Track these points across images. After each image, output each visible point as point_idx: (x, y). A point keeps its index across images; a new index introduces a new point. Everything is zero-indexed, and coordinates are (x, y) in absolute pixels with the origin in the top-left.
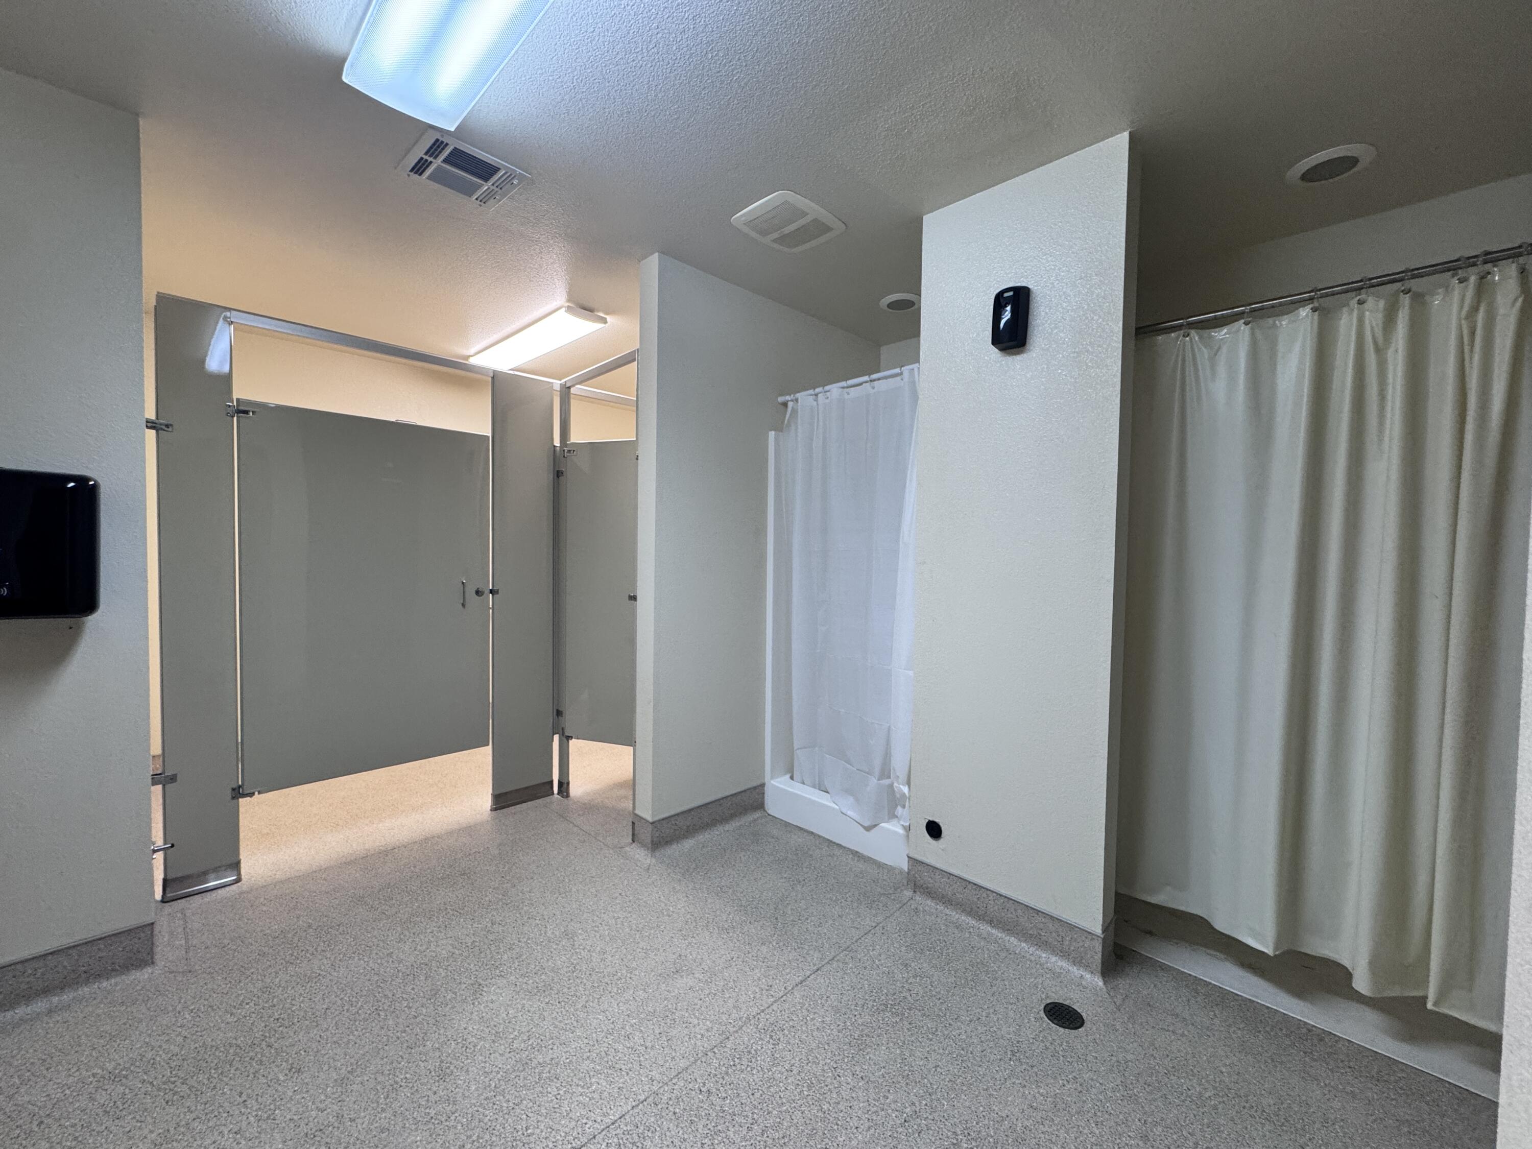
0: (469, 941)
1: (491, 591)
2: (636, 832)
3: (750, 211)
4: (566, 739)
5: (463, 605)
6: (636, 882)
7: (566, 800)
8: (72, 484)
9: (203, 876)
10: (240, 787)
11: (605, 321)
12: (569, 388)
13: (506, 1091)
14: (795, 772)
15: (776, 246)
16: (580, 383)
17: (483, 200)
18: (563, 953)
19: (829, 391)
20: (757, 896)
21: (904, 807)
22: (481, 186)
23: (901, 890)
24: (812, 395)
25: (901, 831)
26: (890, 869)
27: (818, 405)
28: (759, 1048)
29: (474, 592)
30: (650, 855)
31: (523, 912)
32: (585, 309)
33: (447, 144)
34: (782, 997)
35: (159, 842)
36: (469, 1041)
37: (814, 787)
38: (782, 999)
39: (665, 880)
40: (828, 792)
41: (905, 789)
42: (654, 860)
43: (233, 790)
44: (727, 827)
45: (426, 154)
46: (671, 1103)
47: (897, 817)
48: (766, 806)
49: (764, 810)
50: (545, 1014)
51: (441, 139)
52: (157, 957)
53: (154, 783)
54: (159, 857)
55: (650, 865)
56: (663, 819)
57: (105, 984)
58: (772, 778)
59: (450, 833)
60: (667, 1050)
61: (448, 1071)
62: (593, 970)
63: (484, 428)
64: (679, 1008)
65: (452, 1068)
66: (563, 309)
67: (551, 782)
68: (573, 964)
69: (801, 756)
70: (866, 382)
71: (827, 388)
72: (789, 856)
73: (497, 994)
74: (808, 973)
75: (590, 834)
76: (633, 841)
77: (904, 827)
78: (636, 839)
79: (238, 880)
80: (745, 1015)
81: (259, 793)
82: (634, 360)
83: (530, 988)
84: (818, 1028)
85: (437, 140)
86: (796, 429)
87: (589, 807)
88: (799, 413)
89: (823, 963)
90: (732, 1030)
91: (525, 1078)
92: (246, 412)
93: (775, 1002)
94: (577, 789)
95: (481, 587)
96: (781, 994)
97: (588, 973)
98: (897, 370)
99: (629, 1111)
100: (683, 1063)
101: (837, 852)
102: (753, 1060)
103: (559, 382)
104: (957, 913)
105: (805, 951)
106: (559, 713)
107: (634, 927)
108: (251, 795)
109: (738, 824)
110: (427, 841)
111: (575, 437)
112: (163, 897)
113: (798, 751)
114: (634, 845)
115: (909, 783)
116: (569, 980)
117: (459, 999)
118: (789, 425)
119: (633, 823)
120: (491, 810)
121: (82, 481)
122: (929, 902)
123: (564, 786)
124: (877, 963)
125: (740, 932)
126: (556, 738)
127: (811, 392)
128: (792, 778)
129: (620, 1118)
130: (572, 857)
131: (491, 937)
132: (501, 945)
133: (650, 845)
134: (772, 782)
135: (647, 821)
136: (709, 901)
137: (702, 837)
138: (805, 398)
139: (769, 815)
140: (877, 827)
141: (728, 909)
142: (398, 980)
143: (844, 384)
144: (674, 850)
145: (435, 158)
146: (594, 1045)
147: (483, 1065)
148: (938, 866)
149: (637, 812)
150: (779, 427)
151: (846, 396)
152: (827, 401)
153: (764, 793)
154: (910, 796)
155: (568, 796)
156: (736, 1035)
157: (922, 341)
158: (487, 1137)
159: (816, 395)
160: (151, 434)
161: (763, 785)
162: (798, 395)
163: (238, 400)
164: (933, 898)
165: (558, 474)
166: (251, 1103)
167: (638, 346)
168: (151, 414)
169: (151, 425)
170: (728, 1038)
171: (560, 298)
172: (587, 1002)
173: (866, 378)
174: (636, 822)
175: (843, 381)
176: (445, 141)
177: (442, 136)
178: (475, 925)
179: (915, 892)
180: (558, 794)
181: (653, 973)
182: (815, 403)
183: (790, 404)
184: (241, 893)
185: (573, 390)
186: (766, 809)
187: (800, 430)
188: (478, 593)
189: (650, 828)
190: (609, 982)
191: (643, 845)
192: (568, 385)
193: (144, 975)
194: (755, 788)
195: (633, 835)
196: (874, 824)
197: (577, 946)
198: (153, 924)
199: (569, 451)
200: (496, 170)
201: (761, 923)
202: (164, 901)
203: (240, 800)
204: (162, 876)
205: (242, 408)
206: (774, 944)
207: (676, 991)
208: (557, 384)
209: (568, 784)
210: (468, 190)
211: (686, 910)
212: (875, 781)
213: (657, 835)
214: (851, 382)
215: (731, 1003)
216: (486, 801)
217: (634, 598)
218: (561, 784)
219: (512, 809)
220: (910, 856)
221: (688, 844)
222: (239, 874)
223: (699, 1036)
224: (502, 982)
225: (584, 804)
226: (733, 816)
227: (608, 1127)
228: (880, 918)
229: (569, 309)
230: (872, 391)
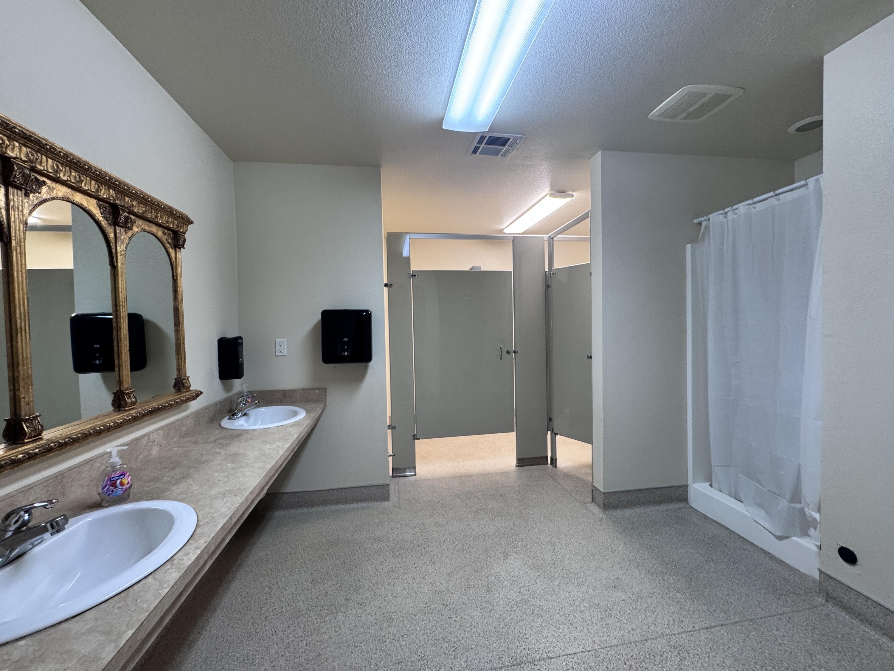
0: (503, 530)
1: (514, 352)
2: (594, 496)
3: (662, 107)
4: (554, 434)
5: (501, 359)
6: (593, 526)
7: (554, 469)
8: (364, 314)
9: (405, 470)
10: (415, 435)
11: (572, 196)
12: (553, 238)
13: (517, 611)
14: (713, 481)
15: (683, 121)
16: (560, 234)
17: (504, 155)
18: (549, 552)
19: (737, 209)
20: (677, 560)
21: (815, 529)
22: (502, 149)
23: (813, 596)
24: (722, 214)
25: (816, 549)
26: (803, 576)
27: (727, 220)
28: (669, 657)
29: (506, 352)
30: (602, 512)
31: (529, 524)
32: (561, 192)
33: (486, 136)
34: (690, 631)
35: (391, 453)
36: (500, 579)
37: (731, 496)
38: (690, 633)
39: (611, 530)
40: (742, 502)
41: (817, 516)
42: (604, 516)
43: (413, 436)
44: (658, 508)
45: (477, 144)
46: (605, 660)
47: (809, 536)
48: (689, 500)
49: (688, 503)
50: (538, 581)
51: (483, 135)
52: (390, 499)
53: (389, 429)
54: (390, 459)
55: (602, 518)
56: (611, 493)
57: (376, 504)
58: (694, 482)
59: (497, 474)
60: (605, 630)
61: (491, 589)
62: (565, 567)
63: (509, 267)
64: (614, 609)
65: (493, 589)
66: (549, 195)
67: (547, 457)
68: (553, 560)
69: (717, 471)
70: (772, 197)
71: (735, 207)
72: (706, 539)
73: (514, 561)
74: (713, 624)
75: (567, 491)
76: (593, 501)
77: (817, 546)
78: (594, 500)
79: (415, 475)
80: (660, 632)
81: (422, 439)
82: (588, 217)
83: (530, 564)
84: (718, 664)
85: (482, 136)
86: (709, 239)
87: (567, 476)
88: (711, 229)
89: (727, 622)
90: (650, 637)
91: (526, 609)
92: (415, 276)
93: (684, 632)
94: (561, 463)
95: (509, 349)
96: (689, 629)
97: (561, 568)
98: (803, 182)
99: (579, 653)
100: (614, 642)
101: (748, 547)
102: (664, 662)
103: (547, 236)
104: (877, 634)
105: (713, 609)
106: (550, 419)
107: (590, 551)
108: (419, 439)
109: (666, 508)
110: (486, 475)
111: (557, 265)
112: (392, 474)
113: (716, 468)
114: (593, 503)
115: (819, 511)
116: (551, 568)
117: (497, 557)
118: (703, 237)
119: (592, 490)
120: (516, 466)
121: (367, 311)
122: (843, 614)
123: (554, 461)
124: (780, 641)
125: (661, 578)
126: (549, 433)
127: (721, 212)
128: (711, 485)
129: (574, 654)
130: (557, 501)
131: (513, 532)
132: (518, 537)
133: (602, 506)
134: (694, 485)
135: (601, 492)
136: (641, 551)
137: (639, 510)
138: (716, 218)
139: (691, 507)
140: (788, 540)
141: (654, 561)
142: (472, 538)
143: (750, 202)
144: (618, 513)
145: (481, 144)
146: (562, 608)
147: (506, 593)
148: (853, 587)
149: (594, 484)
150: (694, 240)
151: (753, 210)
152: (736, 216)
153: (687, 492)
154: (821, 522)
155: (556, 467)
156: (653, 641)
157: (825, 157)
158: (507, 629)
159: (726, 213)
160: (386, 289)
161: (687, 486)
162: (710, 216)
163: (412, 271)
164: (848, 613)
165: (548, 287)
166: (418, 569)
167: (590, 209)
168: (385, 281)
169: (386, 285)
170: (647, 640)
171: (546, 190)
172: (560, 583)
173: (771, 194)
174: (594, 490)
175: (750, 199)
176: (485, 135)
177: (484, 134)
178: (506, 523)
179: (827, 601)
180: (551, 464)
181: (600, 582)
182: (725, 220)
183: (704, 223)
184: (416, 480)
185: (554, 239)
186: (689, 503)
187: (712, 242)
188: (508, 352)
189: (602, 496)
190: (573, 577)
191: (598, 505)
192: (552, 237)
193: (386, 504)
194: (680, 487)
195: (592, 498)
196: (787, 535)
197: (556, 551)
198: (389, 485)
199: (553, 274)
200: (509, 139)
201: (678, 578)
202: (392, 477)
203: (416, 441)
204: (392, 466)
205: (414, 274)
206: (687, 595)
207: (614, 598)
208: (546, 236)
209: (556, 460)
210: (497, 153)
211: (624, 552)
212: (787, 503)
213: (607, 501)
214: (756, 199)
215: (650, 620)
216: (512, 461)
217: (591, 357)
218: (552, 459)
219: (526, 468)
220: (823, 570)
221: (628, 512)
222: (415, 472)
223: (627, 631)
224: (517, 556)
225: (565, 473)
226: (660, 502)
227: (568, 655)
228: (787, 610)
229: (552, 195)
230: (777, 203)
